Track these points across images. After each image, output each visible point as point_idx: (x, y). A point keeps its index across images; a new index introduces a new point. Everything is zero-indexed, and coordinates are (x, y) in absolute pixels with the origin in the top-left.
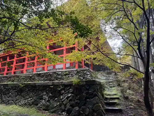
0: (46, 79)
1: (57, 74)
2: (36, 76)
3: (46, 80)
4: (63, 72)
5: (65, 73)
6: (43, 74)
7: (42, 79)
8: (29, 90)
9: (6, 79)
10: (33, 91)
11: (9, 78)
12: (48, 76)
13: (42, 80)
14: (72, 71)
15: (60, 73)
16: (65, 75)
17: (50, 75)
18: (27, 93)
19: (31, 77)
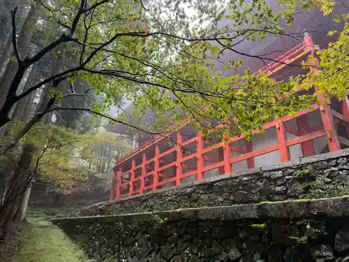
0: (232, 198)
1: (266, 178)
2: (201, 192)
3: (234, 202)
4: (290, 171)
5: (299, 172)
6: (221, 184)
7: (221, 199)
8: (180, 236)
9: (139, 203)
10: (191, 240)
11: (144, 201)
12: (236, 189)
13: (221, 202)
14: (329, 160)
15: (279, 174)
16: (301, 179)
17: (244, 185)
18: (176, 245)
19: (189, 195)
